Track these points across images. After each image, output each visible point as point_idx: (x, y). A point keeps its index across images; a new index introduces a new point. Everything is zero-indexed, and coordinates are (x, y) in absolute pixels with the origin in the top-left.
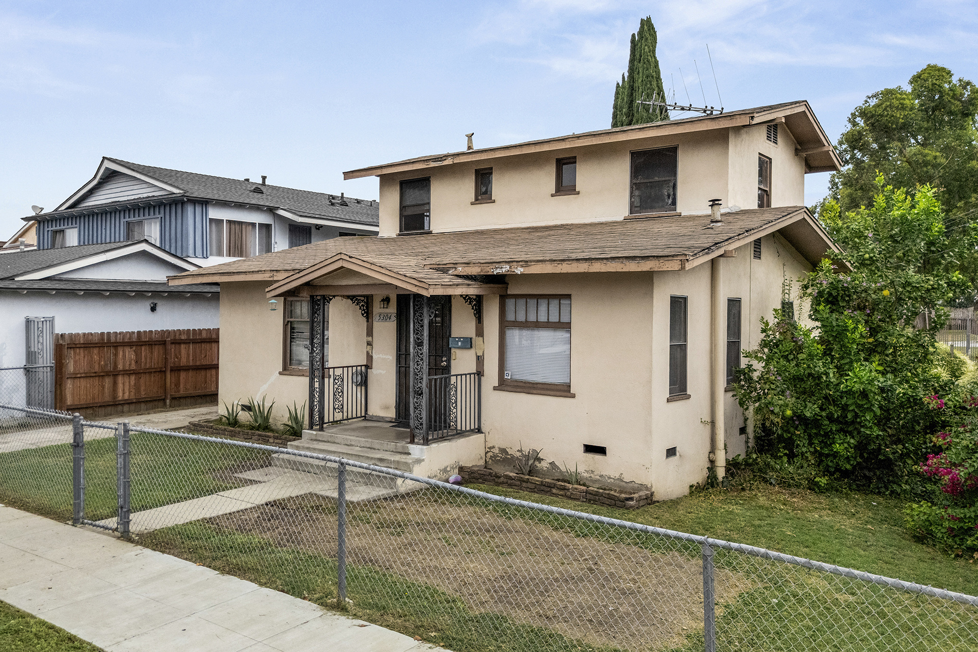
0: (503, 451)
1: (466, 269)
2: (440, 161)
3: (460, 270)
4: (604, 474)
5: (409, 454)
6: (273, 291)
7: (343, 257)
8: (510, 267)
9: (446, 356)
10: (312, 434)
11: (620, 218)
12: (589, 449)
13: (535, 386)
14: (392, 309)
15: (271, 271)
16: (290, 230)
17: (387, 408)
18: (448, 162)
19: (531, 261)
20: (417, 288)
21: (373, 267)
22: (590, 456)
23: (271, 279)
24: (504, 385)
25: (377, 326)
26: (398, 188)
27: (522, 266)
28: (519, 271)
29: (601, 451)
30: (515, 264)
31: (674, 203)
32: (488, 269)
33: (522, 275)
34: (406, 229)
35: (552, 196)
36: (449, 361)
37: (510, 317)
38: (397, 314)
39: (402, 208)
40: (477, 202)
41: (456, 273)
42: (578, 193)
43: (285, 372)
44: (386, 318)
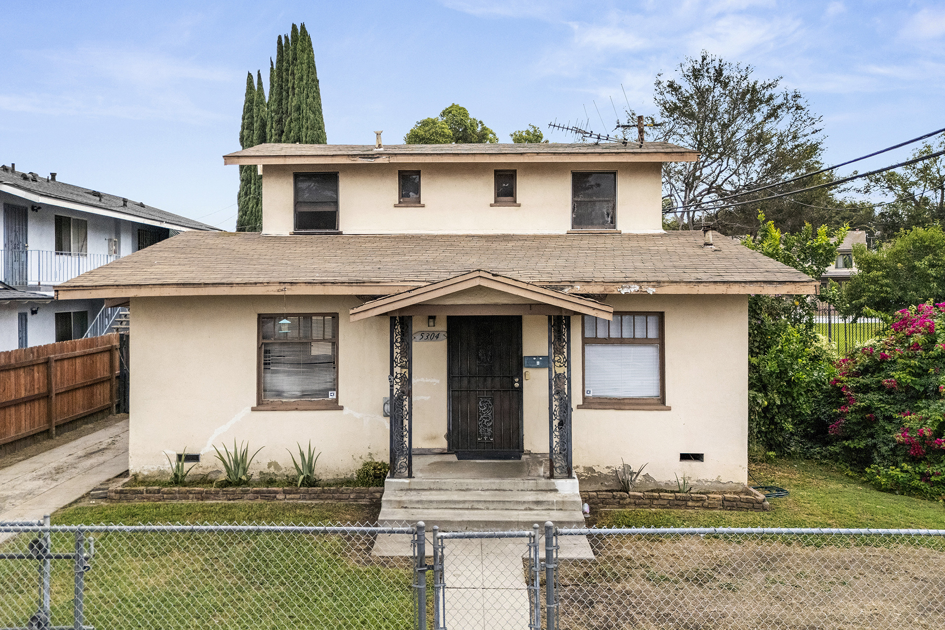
0: (591, 469)
1: (586, 287)
2: (371, 158)
3: (579, 288)
4: (701, 478)
5: (556, 490)
7: (482, 274)
8: (641, 287)
9: (517, 377)
10: (402, 483)
11: (564, 232)
12: (684, 457)
14: (442, 327)
15: (280, 283)
17: (433, 438)
18: (383, 160)
19: (664, 282)
20: (595, 311)
22: (686, 463)
24: (588, 403)
25: (418, 347)
26: (291, 180)
27: (654, 286)
28: (651, 291)
29: (698, 457)
30: (646, 284)
31: (613, 221)
32: (612, 288)
33: (655, 295)
35: (491, 205)
36: (521, 382)
38: (448, 332)
39: (297, 203)
40: (400, 205)
41: (573, 291)
42: (519, 205)
43: (261, 407)
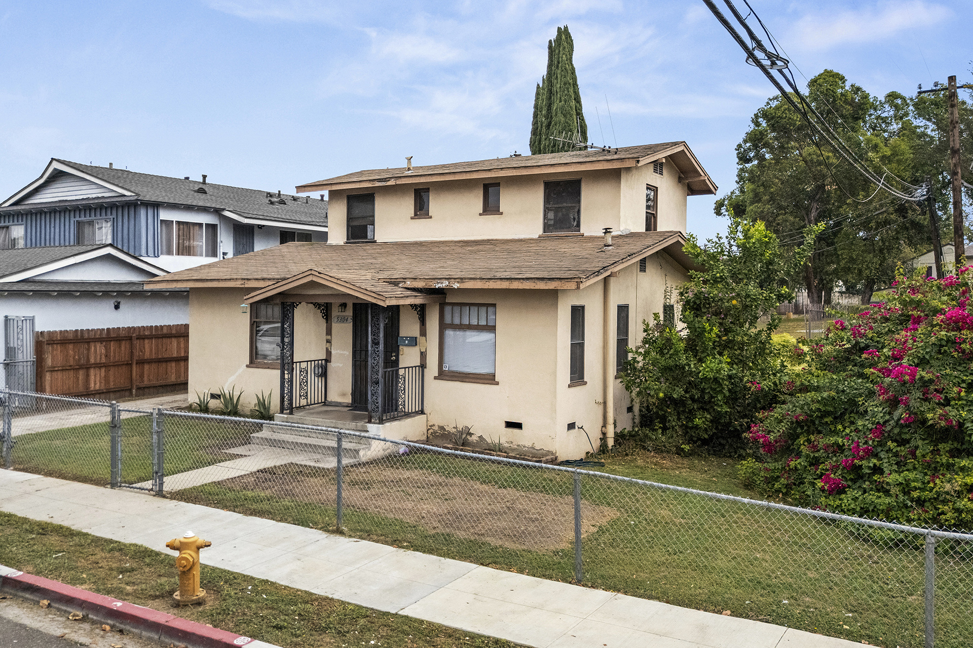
0: (442, 428)
1: (414, 283)
2: (384, 182)
3: (409, 284)
4: (520, 443)
5: (368, 431)
6: (251, 299)
7: (313, 272)
8: (449, 283)
9: (395, 352)
10: (283, 417)
11: (536, 236)
12: (510, 425)
13: (467, 376)
14: (349, 313)
15: (242, 279)
16: (234, 229)
17: (344, 395)
18: (392, 183)
19: (465, 279)
20: (376, 300)
21: (339, 282)
22: (510, 430)
23: (243, 286)
24: (443, 375)
25: (336, 327)
26: (346, 202)
27: (458, 282)
28: (456, 286)
29: (518, 426)
30: (453, 280)
31: (578, 225)
32: (431, 283)
33: (459, 289)
34: (353, 238)
35: (480, 215)
36: (397, 356)
37: (448, 320)
38: (353, 316)
39: (349, 219)
40: (416, 217)
41: (405, 286)
42: (502, 214)
43: (252, 365)
44: (343, 320)
